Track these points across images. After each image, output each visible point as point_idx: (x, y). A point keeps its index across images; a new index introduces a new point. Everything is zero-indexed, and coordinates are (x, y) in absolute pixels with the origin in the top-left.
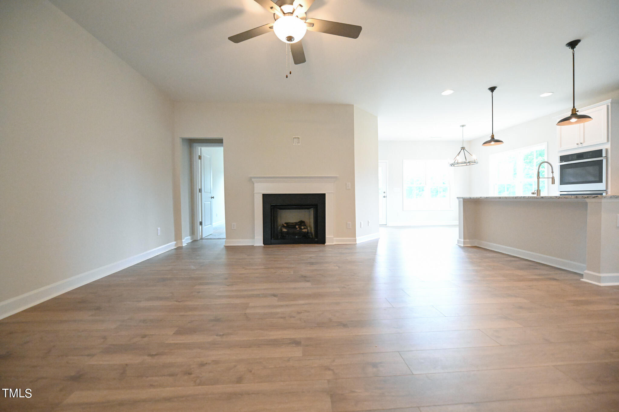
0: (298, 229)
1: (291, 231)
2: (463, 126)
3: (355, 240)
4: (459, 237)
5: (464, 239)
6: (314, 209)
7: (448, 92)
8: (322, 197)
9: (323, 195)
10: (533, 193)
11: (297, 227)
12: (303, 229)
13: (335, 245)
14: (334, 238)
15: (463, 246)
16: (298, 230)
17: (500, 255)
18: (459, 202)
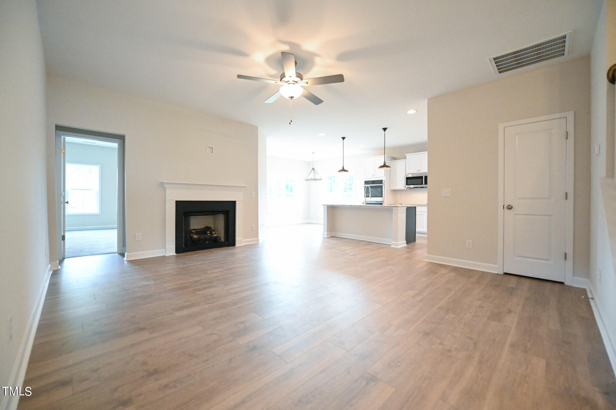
0: (209, 234)
1: (203, 237)
2: (313, 153)
3: (258, 240)
4: (324, 231)
5: (327, 232)
6: (224, 215)
7: (322, 134)
8: (233, 204)
9: (234, 203)
10: (363, 203)
11: (208, 232)
12: (214, 234)
13: (244, 246)
14: (243, 240)
15: (327, 237)
16: (209, 236)
17: (350, 240)
18: (324, 207)
